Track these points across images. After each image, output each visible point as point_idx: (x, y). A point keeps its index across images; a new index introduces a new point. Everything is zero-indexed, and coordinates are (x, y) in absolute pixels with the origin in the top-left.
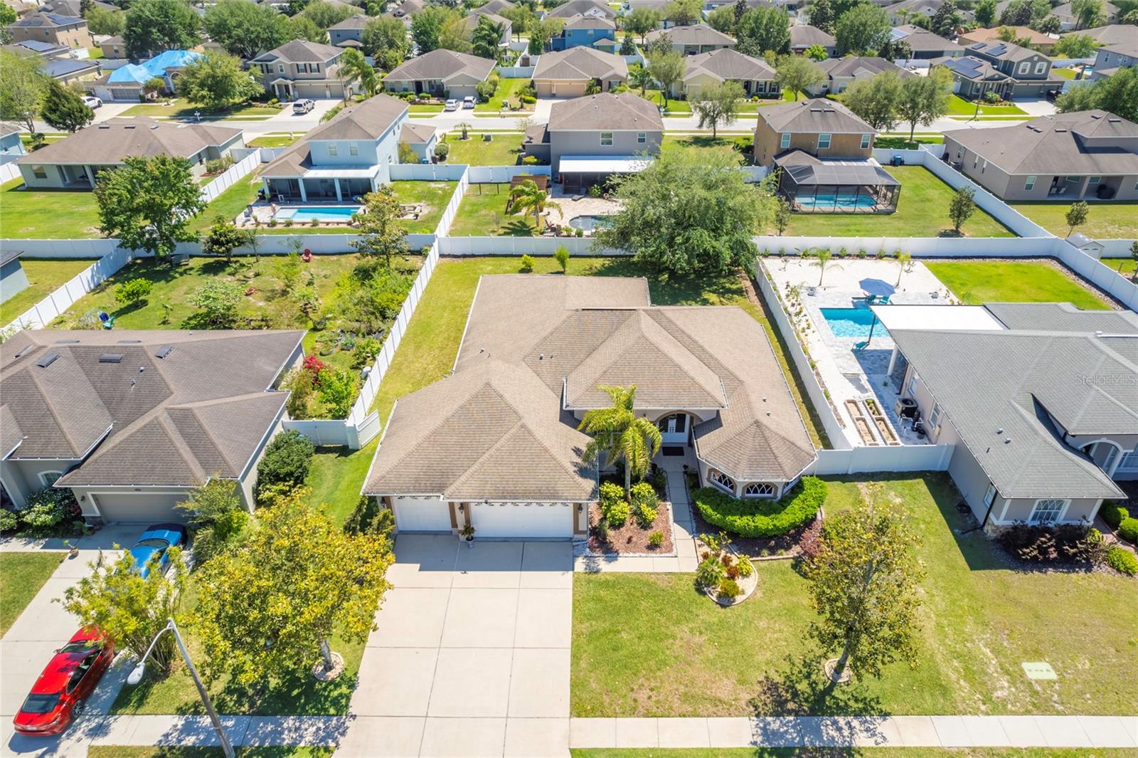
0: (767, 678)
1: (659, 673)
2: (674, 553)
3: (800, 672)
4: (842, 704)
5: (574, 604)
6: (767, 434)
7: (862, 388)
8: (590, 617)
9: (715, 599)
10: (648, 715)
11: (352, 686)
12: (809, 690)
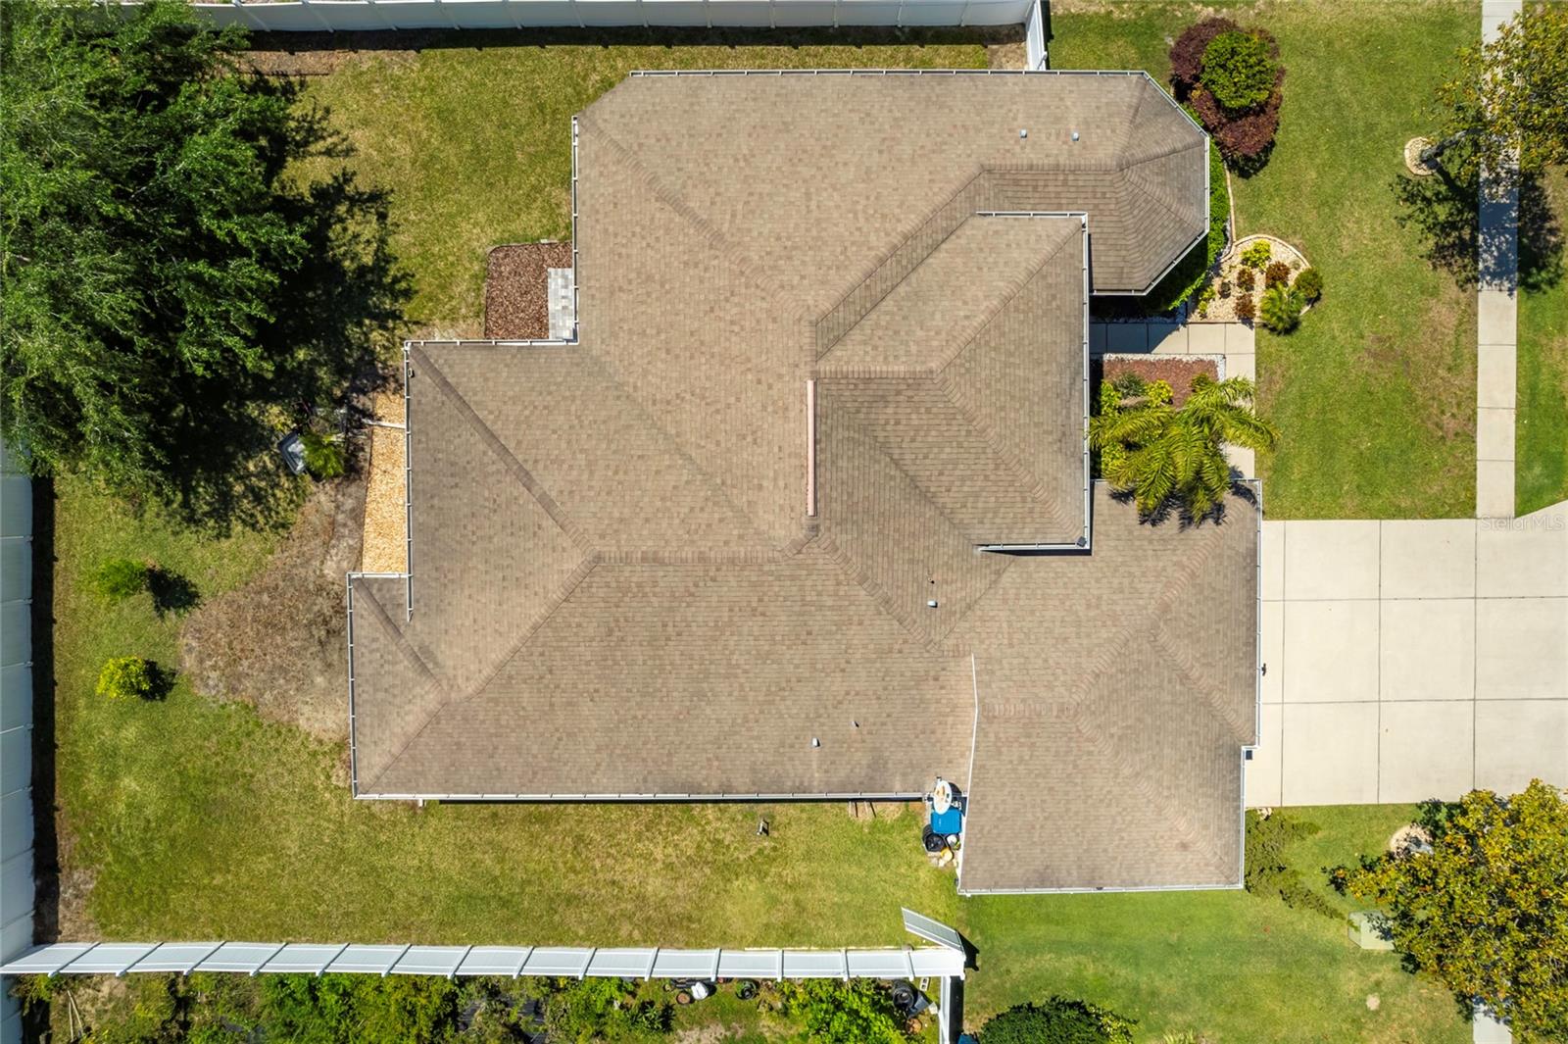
0: (1429, 257)
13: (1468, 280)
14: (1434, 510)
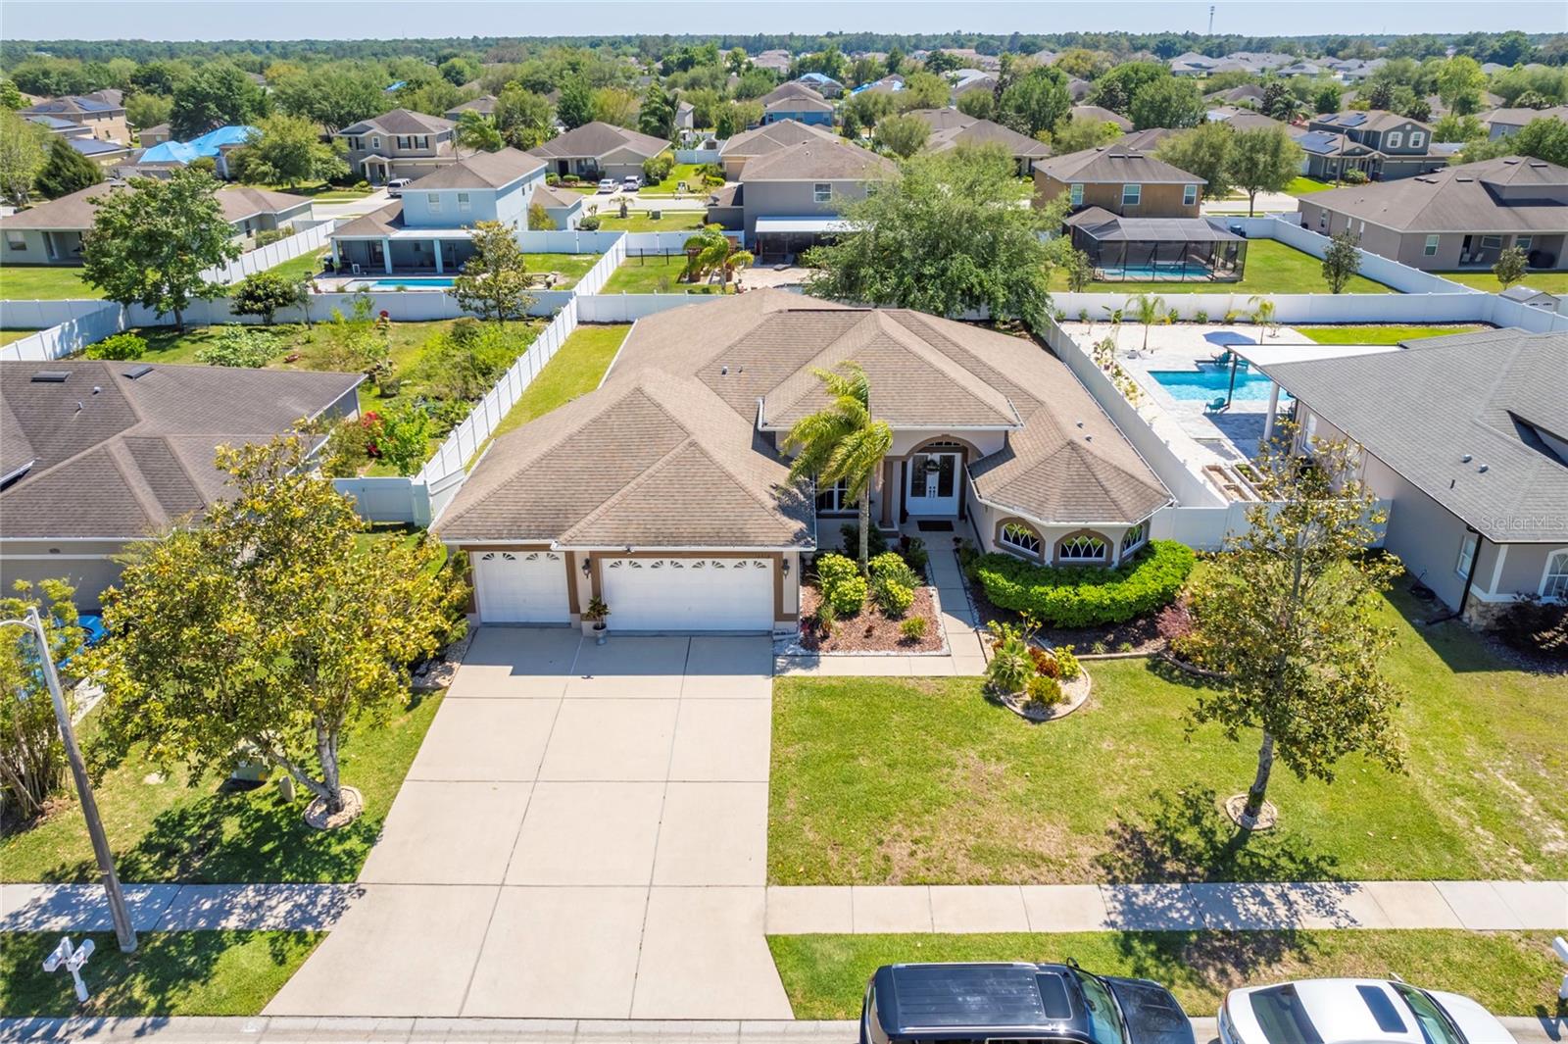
0: (1124, 826)
1: (927, 817)
2: (944, 651)
3: (1182, 815)
4: (1265, 863)
5: (774, 719)
6: (1089, 459)
7: (1228, 455)
8: (803, 736)
9: (1019, 711)
10: (910, 881)
11: (371, 839)
12: (1201, 843)
13: (1109, 869)
14: (777, 835)
